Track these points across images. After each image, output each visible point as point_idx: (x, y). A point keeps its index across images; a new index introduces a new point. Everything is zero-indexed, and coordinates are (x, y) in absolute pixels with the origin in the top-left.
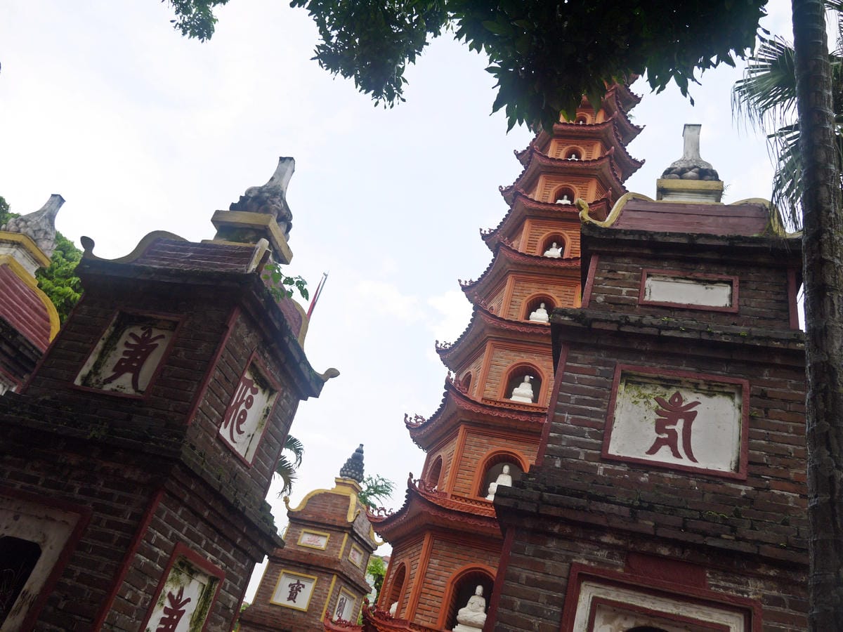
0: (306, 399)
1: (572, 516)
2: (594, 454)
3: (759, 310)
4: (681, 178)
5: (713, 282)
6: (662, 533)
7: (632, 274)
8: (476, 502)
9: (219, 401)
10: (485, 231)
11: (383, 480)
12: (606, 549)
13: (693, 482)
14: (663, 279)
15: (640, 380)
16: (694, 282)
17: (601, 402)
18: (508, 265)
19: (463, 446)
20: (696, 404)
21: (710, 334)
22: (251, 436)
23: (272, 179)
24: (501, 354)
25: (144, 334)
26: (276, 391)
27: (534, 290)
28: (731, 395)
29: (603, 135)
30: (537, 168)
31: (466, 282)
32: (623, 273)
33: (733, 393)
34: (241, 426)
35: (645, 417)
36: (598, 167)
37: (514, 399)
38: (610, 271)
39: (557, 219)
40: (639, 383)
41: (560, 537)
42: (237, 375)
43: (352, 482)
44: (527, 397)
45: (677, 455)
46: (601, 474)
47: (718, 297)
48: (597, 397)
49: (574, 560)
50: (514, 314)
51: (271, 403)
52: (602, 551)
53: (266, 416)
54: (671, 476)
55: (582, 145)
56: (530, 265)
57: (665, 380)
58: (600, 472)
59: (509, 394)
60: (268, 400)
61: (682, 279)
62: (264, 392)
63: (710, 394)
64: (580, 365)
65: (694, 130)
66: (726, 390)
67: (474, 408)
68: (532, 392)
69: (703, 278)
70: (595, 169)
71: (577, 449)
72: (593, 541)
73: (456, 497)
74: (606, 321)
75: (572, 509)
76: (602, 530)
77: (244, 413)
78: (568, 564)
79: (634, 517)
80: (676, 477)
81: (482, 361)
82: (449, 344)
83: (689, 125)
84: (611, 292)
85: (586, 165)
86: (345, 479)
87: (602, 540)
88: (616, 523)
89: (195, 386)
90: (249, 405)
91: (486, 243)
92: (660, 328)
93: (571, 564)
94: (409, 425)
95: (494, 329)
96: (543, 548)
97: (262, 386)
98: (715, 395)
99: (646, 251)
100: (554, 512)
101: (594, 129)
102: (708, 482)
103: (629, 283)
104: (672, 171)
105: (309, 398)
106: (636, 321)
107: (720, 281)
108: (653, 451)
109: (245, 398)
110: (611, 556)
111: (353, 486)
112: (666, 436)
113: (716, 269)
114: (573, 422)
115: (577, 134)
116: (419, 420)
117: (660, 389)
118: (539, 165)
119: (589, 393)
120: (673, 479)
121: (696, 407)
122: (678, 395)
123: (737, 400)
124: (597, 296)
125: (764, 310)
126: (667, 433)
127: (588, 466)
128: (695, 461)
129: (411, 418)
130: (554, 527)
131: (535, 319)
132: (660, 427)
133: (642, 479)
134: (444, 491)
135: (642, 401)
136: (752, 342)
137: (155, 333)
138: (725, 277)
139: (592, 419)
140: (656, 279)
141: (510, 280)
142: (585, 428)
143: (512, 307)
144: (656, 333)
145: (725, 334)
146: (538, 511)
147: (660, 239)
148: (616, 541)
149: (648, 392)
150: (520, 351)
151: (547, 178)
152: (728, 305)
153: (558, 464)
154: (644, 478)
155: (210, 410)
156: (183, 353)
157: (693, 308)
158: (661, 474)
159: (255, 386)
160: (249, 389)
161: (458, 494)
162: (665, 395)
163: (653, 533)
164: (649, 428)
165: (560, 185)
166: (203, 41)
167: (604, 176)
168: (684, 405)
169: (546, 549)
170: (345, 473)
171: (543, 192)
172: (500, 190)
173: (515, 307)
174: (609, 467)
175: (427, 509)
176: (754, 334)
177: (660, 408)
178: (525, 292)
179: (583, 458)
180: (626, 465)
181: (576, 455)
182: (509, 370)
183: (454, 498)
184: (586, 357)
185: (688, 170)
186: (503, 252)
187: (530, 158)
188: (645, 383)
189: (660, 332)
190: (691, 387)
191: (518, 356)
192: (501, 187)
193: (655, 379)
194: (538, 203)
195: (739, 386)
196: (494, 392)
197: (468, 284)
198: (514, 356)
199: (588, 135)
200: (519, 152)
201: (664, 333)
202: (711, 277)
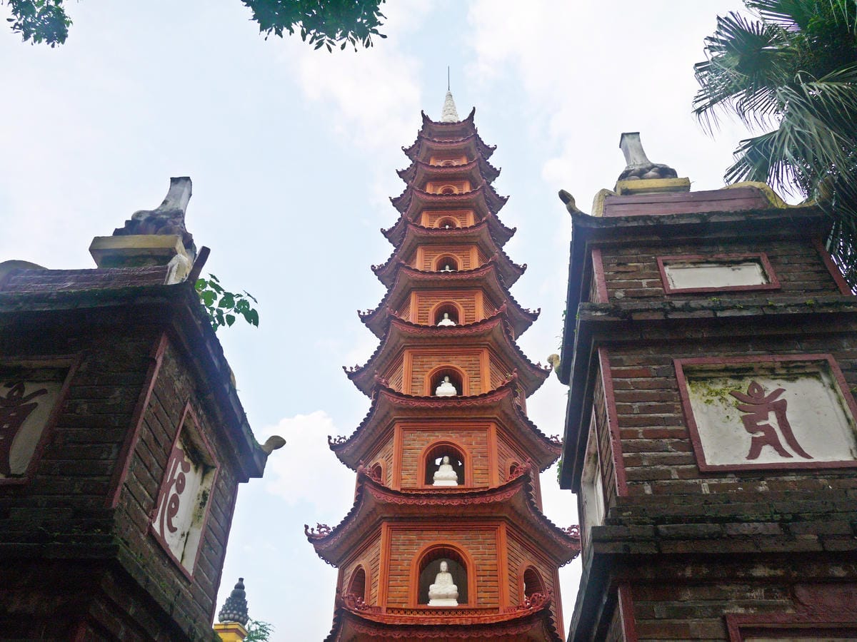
0: (246, 481)
1: (709, 548)
2: (687, 469)
3: (801, 283)
4: (642, 179)
5: (738, 263)
6: (832, 546)
7: (645, 264)
8: (418, 611)
9: (149, 475)
10: (364, 313)
11: (257, 623)
12: (761, 586)
13: (822, 481)
14: (681, 266)
15: (704, 375)
16: (718, 265)
17: (672, 406)
18: (402, 340)
19: (389, 545)
20: (779, 392)
21: (772, 307)
22: (186, 535)
23: (165, 202)
24: (412, 437)
25: (10, 394)
26: (213, 467)
27: (435, 364)
28: (815, 375)
29: (474, 204)
30: (413, 240)
31: (352, 368)
32: (635, 264)
33: (818, 373)
34: (173, 519)
35: (728, 417)
36: (476, 234)
37: (437, 484)
38: (619, 264)
39: (445, 288)
40: (704, 379)
41: (694, 583)
42: (168, 436)
43: (236, 626)
44: (452, 479)
45: (783, 453)
46: (708, 492)
47: (751, 276)
48: (665, 402)
49: (725, 611)
50: (419, 391)
51: (208, 484)
52: (756, 591)
53: (203, 504)
54: (793, 478)
55: (455, 215)
56: (428, 338)
57: (733, 370)
58: (705, 490)
59: (429, 479)
60: (202, 482)
61: (703, 263)
62: (196, 469)
63: (792, 378)
64: (628, 368)
65: (634, 138)
66: (808, 371)
67: (396, 500)
68: (455, 473)
69: (726, 259)
70: (474, 236)
71: (665, 467)
72: (743, 579)
73: (393, 610)
74: (647, 310)
75: (705, 539)
76: (749, 560)
77: (175, 500)
78: (719, 618)
79: (789, 535)
80: (799, 478)
81: (393, 446)
82: (344, 438)
83: (628, 134)
84: (631, 285)
85: (464, 232)
86: (226, 624)
87: (754, 574)
88: (769, 546)
89: (115, 451)
90: (180, 489)
91: (367, 326)
92: (714, 309)
93: (724, 618)
94: (311, 538)
95: (400, 409)
96: (676, 604)
97: (194, 462)
98: (797, 378)
99: (655, 238)
100: (681, 548)
101: (465, 198)
102: (840, 477)
103: (646, 274)
104: (630, 174)
105: (250, 479)
106: (683, 306)
107: (746, 260)
108: (754, 453)
109: (176, 477)
110: (769, 594)
111: (237, 631)
112: (761, 434)
113: (736, 249)
114: (646, 434)
115: (448, 204)
116: (322, 530)
117: (730, 382)
118: (415, 236)
119: (651, 398)
120: (798, 481)
121: (781, 396)
122: (754, 385)
123: (825, 379)
124: (615, 291)
125: (806, 283)
126: (762, 431)
127: (687, 485)
128: (809, 457)
129: (313, 529)
130: (684, 570)
131: (441, 393)
132: (750, 425)
133: (761, 489)
134: (377, 605)
135: (716, 399)
136: (822, 310)
137: (30, 389)
138: (748, 255)
139: (669, 428)
140: (675, 266)
141: (406, 357)
142: (664, 440)
143: (414, 384)
144: (712, 316)
145: (790, 306)
146: (660, 551)
147: (668, 222)
148: (772, 572)
149: (719, 387)
150: (434, 430)
151: (425, 250)
152: (764, 283)
153: (648, 490)
154: (763, 487)
155: (138, 487)
156: (85, 407)
157: (730, 290)
158: (780, 478)
159: (186, 459)
160: (180, 463)
161: (394, 606)
162: (741, 387)
163: (819, 549)
164: (737, 429)
165: (439, 255)
166: (53, 46)
167: (483, 242)
168: (766, 395)
169: (681, 605)
170: (226, 616)
171: (424, 262)
172: (372, 269)
173: (418, 384)
174: (714, 481)
175: (364, 630)
176: (820, 302)
177: (740, 403)
178: (425, 366)
179: (677, 477)
180: (733, 476)
181: (667, 475)
182: (425, 453)
183: (390, 611)
184: (632, 357)
185: (647, 171)
186: (396, 326)
187: (405, 230)
188: (711, 378)
189: (715, 314)
190: (767, 373)
191: (432, 436)
192: (373, 266)
193: (723, 370)
194: (423, 272)
195: (822, 363)
196: (413, 480)
197: (354, 370)
198: (428, 436)
199: (459, 204)
200: (387, 230)
201: (719, 314)
202: (734, 257)
